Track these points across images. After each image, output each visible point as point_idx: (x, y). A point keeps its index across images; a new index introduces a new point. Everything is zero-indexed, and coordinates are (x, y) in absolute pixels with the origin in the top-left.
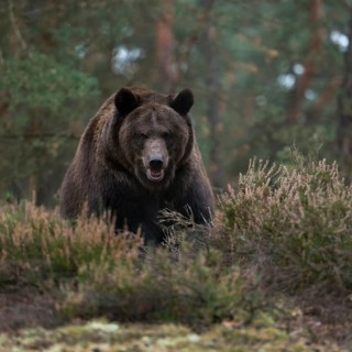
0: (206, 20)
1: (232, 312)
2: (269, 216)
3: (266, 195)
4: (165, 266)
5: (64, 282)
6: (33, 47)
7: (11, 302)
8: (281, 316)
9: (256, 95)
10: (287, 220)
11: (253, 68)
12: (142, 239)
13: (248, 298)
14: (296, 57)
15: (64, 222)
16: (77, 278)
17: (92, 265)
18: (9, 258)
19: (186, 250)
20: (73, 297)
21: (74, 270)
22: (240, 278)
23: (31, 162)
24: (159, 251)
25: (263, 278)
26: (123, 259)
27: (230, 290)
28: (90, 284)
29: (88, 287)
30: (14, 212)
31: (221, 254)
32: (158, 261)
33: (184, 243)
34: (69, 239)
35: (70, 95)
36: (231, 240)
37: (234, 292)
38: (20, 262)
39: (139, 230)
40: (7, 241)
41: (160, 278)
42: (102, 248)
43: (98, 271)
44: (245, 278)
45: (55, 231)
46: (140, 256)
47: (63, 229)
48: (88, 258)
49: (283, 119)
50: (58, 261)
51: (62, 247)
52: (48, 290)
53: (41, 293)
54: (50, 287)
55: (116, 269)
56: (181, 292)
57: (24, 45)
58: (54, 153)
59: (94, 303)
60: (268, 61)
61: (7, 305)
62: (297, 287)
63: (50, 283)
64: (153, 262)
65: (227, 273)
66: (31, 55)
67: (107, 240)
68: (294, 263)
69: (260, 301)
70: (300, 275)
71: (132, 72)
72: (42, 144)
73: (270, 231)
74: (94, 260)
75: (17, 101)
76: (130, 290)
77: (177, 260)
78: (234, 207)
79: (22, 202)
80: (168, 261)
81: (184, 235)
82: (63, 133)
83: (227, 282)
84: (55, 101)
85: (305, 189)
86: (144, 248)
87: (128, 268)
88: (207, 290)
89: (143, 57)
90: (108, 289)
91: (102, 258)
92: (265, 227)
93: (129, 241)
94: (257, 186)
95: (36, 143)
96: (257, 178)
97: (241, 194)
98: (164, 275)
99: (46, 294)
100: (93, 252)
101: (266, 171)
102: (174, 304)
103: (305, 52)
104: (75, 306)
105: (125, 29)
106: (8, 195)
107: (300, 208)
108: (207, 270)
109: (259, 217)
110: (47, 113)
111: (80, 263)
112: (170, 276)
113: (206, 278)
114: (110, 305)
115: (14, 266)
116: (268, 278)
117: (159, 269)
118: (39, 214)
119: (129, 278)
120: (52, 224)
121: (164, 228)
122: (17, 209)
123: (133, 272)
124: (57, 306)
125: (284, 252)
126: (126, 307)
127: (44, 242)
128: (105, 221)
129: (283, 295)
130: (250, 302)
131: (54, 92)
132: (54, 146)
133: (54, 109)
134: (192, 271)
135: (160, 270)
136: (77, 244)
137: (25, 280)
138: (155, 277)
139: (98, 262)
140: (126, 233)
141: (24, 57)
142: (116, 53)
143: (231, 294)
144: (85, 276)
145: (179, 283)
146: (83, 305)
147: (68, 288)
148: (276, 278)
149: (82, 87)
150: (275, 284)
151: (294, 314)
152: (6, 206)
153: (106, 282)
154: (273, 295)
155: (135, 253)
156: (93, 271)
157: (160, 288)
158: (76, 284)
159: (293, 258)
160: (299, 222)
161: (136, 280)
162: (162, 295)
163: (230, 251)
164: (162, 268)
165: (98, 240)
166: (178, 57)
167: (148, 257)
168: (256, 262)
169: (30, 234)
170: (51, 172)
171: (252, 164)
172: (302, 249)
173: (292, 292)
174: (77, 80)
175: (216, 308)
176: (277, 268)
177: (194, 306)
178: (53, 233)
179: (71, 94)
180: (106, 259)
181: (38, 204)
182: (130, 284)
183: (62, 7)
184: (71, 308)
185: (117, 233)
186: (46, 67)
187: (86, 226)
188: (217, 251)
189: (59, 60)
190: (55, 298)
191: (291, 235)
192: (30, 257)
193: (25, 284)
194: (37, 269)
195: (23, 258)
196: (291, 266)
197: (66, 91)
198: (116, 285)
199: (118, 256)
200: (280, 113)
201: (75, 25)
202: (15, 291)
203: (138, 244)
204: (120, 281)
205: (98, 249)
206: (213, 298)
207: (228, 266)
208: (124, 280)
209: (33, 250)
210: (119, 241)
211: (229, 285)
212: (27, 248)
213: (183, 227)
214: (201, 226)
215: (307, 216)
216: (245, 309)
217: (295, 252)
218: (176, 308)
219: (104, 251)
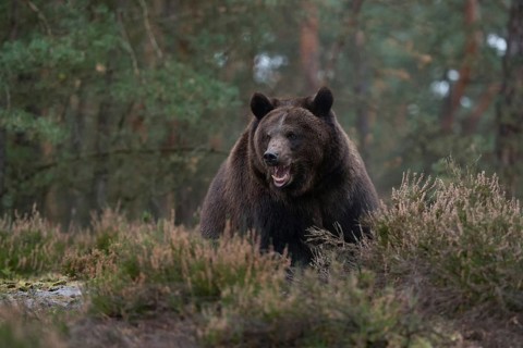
0: (354, 24)
1: (387, 337)
2: (425, 233)
3: (421, 210)
4: (314, 288)
5: (206, 307)
6: (169, 56)
7: (150, 329)
8: (440, 341)
9: (408, 103)
10: (445, 237)
11: (405, 75)
12: (289, 260)
13: (403, 322)
14: (451, 62)
15: (205, 242)
16: (220, 302)
17: (236, 288)
18: (147, 281)
19: (336, 270)
20: (216, 323)
21: (217, 294)
22: (395, 300)
23: (169, 178)
24: (307, 272)
25: (420, 300)
26: (269, 280)
27: (384, 314)
28: (234, 308)
29: (232, 312)
30: (152, 233)
31: (374, 275)
32: (306, 283)
33: (334, 263)
34: (211, 260)
35: (209, 106)
36: (385, 259)
37: (388, 315)
38: (159, 286)
39: (286, 250)
40: (145, 263)
41: (309, 301)
42: (246, 270)
43: (243, 294)
44: (400, 301)
45: (196, 253)
46: (287, 278)
47: (205, 250)
48: (231, 281)
49: (436, 129)
50: (200, 284)
51: (203, 269)
52: (190, 315)
53: (182, 319)
54: (192, 312)
55: (262, 292)
56: (331, 316)
57: (160, 54)
58: (194, 169)
59: (239, 328)
60: (420, 67)
61: (147, 332)
62: (457, 309)
63: (192, 307)
64: (301, 284)
65: (381, 296)
66: (167, 64)
67: (251, 262)
68: (452, 283)
69: (417, 325)
70: (460, 297)
71: (274, 80)
72: (180, 159)
73: (427, 250)
74: (237, 283)
75: (153, 114)
76: (277, 315)
77: (327, 282)
78: (387, 224)
79: (159, 221)
80: (318, 282)
81: (334, 254)
82: (203, 147)
83: (381, 304)
84: (194, 112)
85: (463, 203)
86: (291, 269)
87: (275, 291)
88: (359, 314)
89: (286, 64)
90: (254, 314)
91: (247, 280)
92: (421, 246)
93: (275, 262)
94: (411, 202)
95: (174, 158)
96: (411, 193)
97: (394, 210)
98: (313, 298)
99: (188, 320)
100: (237, 275)
101: (421, 185)
102: (324, 330)
103: (460, 56)
104: (218, 332)
105: (266, 35)
106: (146, 214)
107: (459, 225)
108: (359, 292)
109: (414, 235)
110: (185, 126)
111: (223, 286)
112: (320, 299)
113: (358, 301)
114: (256, 330)
115: (153, 290)
116: (425, 300)
117: (308, 291)
118: (178, 234)
119: (276, 302)
120: (193, 245)
121: (312, 248)
122: (154, 229)
123: (279, 295)
124: (200, 333)
125: (442, 272)
126: (273, 333)
127: (184, 264)
128: (250, 241)
129: (442, 319)
130: (406, 327)
131: (192, 103)
132: (193, 161)
133: (193, 121)
134: (343, 294)
135: (309, 293)
136: (220, 266)
137: (165, 305)
138: (303, 300)
139: (242, 285)
140: (272, 253)
141: (160, 67)
142: (258, 61)
143: (386, 318)
144: (228, 300)
145: (329, 306)
146: (227, 331)
147: (211, 313)
148: (433, 301)
149: (222, 98)
150: (433, 307)
151: (454, 339)
152: (143, 226)
153: (251, 307)
154: (430, 319)
155: (281, 274)
156: (237, 295)
157: (309, 313)
158: (219, 309)
159: (452, 279)
160: (457, 239)
161: (283, 304)
162: (311, 320)
163: (384, 271)
164: (310, 289)
165: (242, 261)
166: (324, 64)
167: (295, 279)
168: (413, 283)
169: (170, 256)
170: (190, 189)
171: (405, 177)
172: (461, 268)
173: (451, 314)
174: (217, 90)
175: (370, 333)
176: (434, 289)
177: (346, 331)
178: (193, 255)
179: (211, 105)
180: (250, 282)
181: (177, 224)
182: (277, 308)
183: (200, 13)
184: (214, 334)
185: (261, 253)
186: (184, 77)
187: (229, 247)
188: (369, 272)
189: (197, 69)
190: (197, 324)
191: (449, 254)
192: (169, 280)
193: (165, 309)
194: (177, 293)
195: (162, 282)
196: (450, 287)
197: (205, 102)
198: (262, 309)
199: (263, 278)
200: (434, 123)
201: (214, 31)
202: (154, 317)
203: (284, 265)
204: (266, 304)
205: (242, 272)
206: (366, 323)
207: (381, 288)
208: (270, 304)
209: (173, 273)
210: (265, 262)
211: (383, 308)
212: (166, 270)
213: (333, 246)
214: (352, 245)
215: (465, 233)
216: (401, 334)
217: (454, 272)
218: (326, 333)
219: (249, 273)
